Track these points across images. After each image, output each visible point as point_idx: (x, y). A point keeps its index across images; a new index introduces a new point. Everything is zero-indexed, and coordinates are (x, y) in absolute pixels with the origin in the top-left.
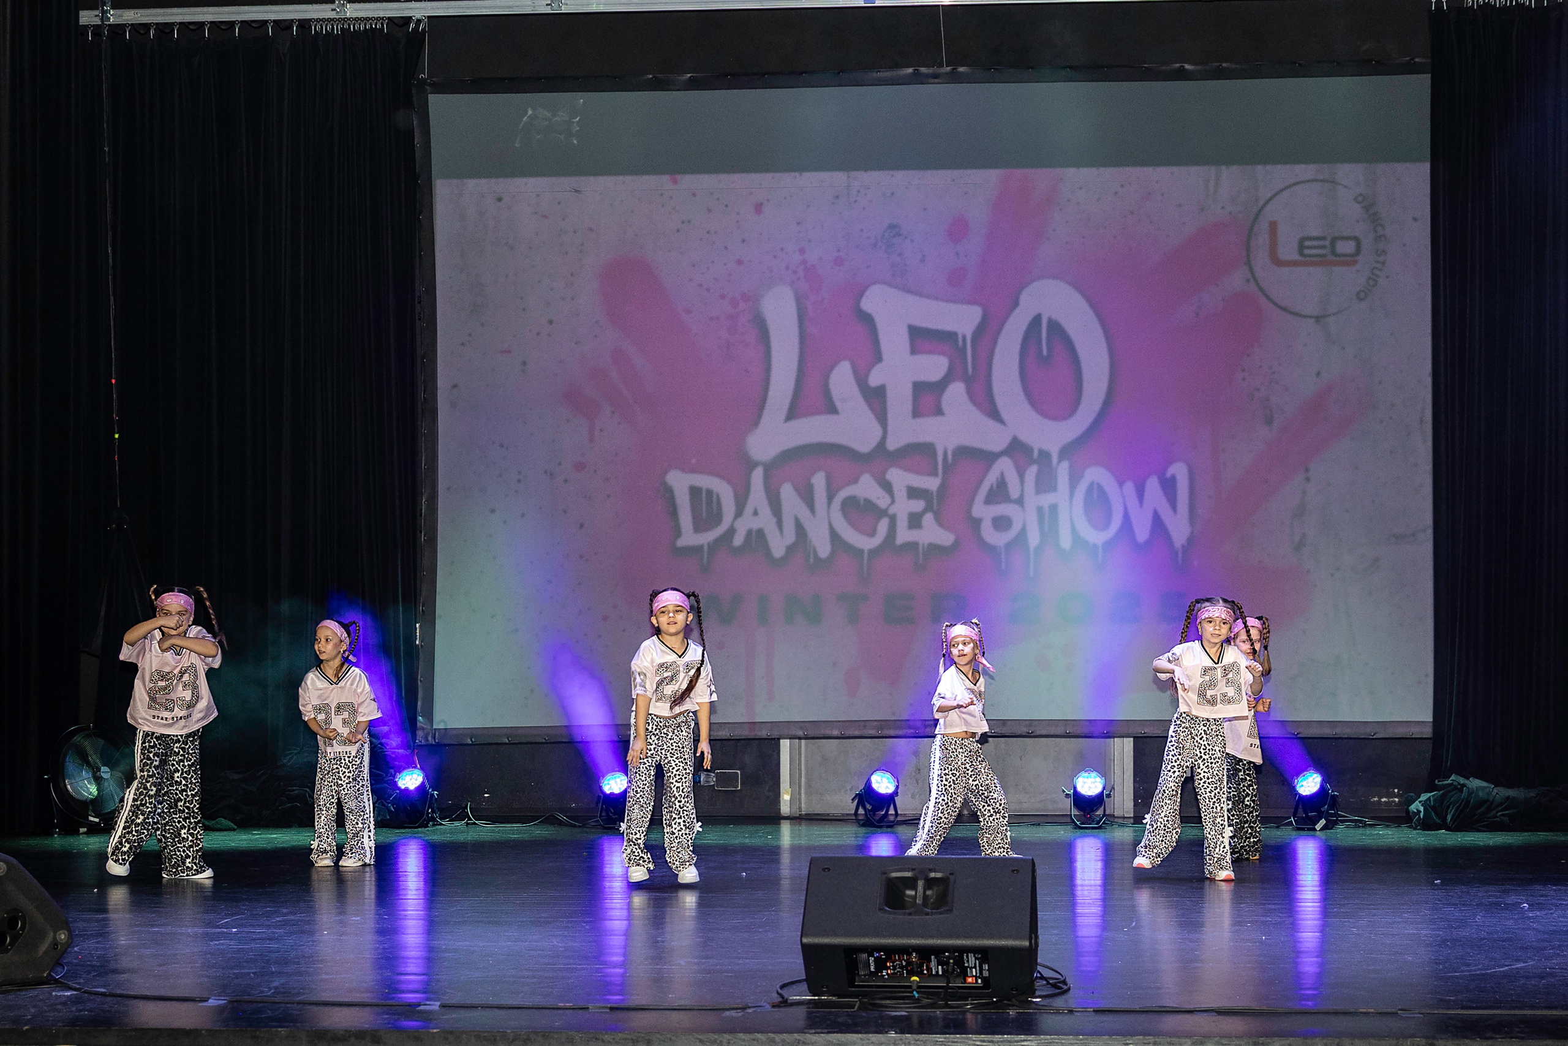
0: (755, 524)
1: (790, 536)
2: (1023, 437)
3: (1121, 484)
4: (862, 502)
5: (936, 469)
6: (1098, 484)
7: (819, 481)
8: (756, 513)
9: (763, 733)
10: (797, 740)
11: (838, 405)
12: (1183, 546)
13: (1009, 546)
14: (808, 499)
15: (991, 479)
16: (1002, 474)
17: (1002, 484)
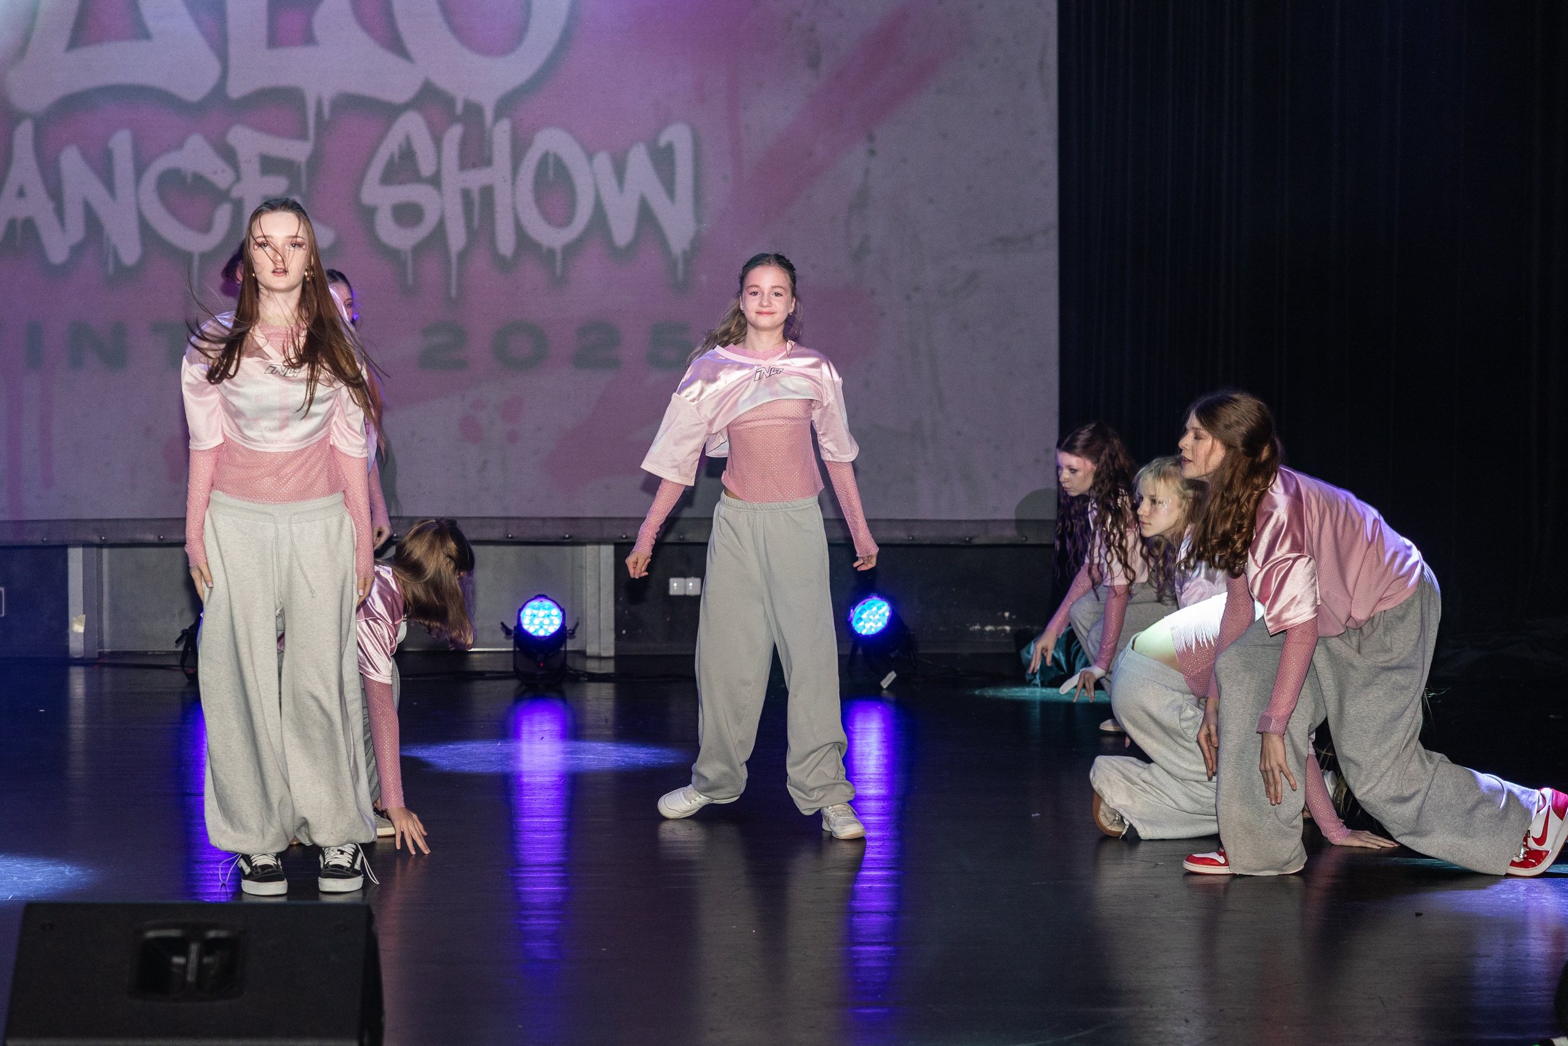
0: (22, 210)
1: (76, 230)
2: (442, 82)
3: (590, 156)
4: (189, 180)
5: (305, 128)
6: (555, 155)
7: (121, 143)
8: (21, 193)
9: (37, 538)
10: (95, 550)
11: (151, 24)
12: (685, 253)
13: (419, 249)
14: (104, 169)
15: (390, 147)
16: (408, 139)
17: (408, 154)
